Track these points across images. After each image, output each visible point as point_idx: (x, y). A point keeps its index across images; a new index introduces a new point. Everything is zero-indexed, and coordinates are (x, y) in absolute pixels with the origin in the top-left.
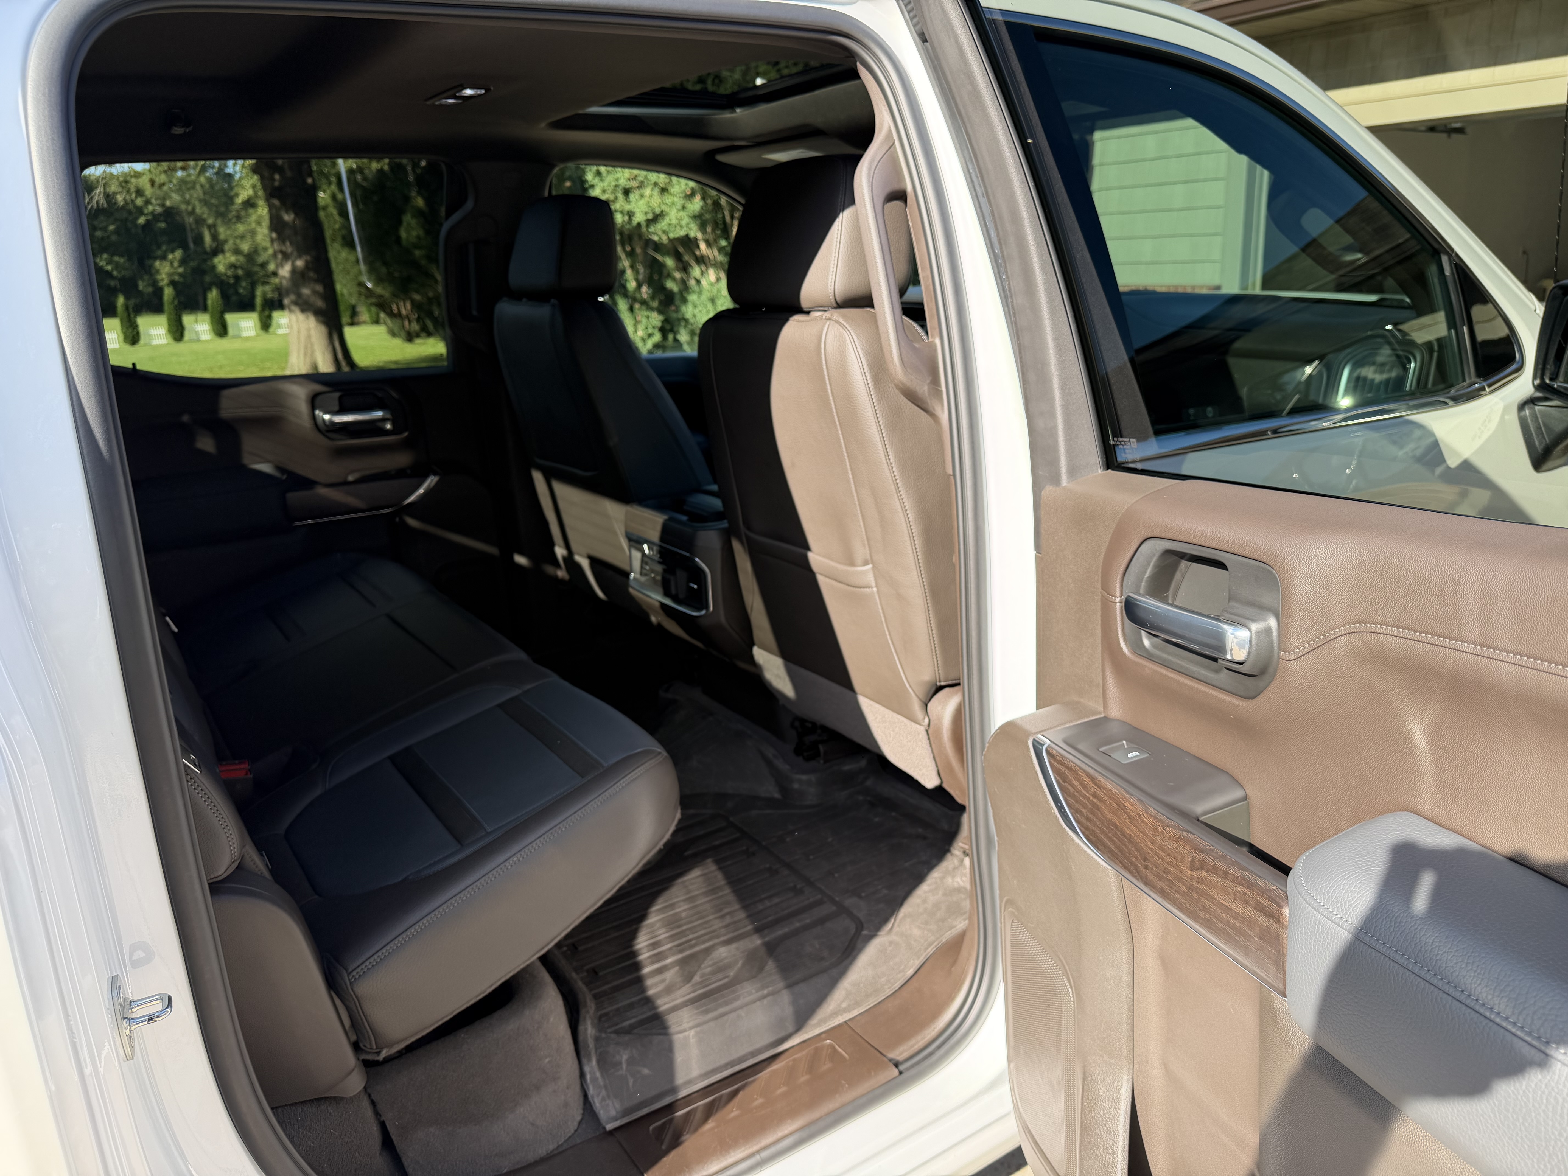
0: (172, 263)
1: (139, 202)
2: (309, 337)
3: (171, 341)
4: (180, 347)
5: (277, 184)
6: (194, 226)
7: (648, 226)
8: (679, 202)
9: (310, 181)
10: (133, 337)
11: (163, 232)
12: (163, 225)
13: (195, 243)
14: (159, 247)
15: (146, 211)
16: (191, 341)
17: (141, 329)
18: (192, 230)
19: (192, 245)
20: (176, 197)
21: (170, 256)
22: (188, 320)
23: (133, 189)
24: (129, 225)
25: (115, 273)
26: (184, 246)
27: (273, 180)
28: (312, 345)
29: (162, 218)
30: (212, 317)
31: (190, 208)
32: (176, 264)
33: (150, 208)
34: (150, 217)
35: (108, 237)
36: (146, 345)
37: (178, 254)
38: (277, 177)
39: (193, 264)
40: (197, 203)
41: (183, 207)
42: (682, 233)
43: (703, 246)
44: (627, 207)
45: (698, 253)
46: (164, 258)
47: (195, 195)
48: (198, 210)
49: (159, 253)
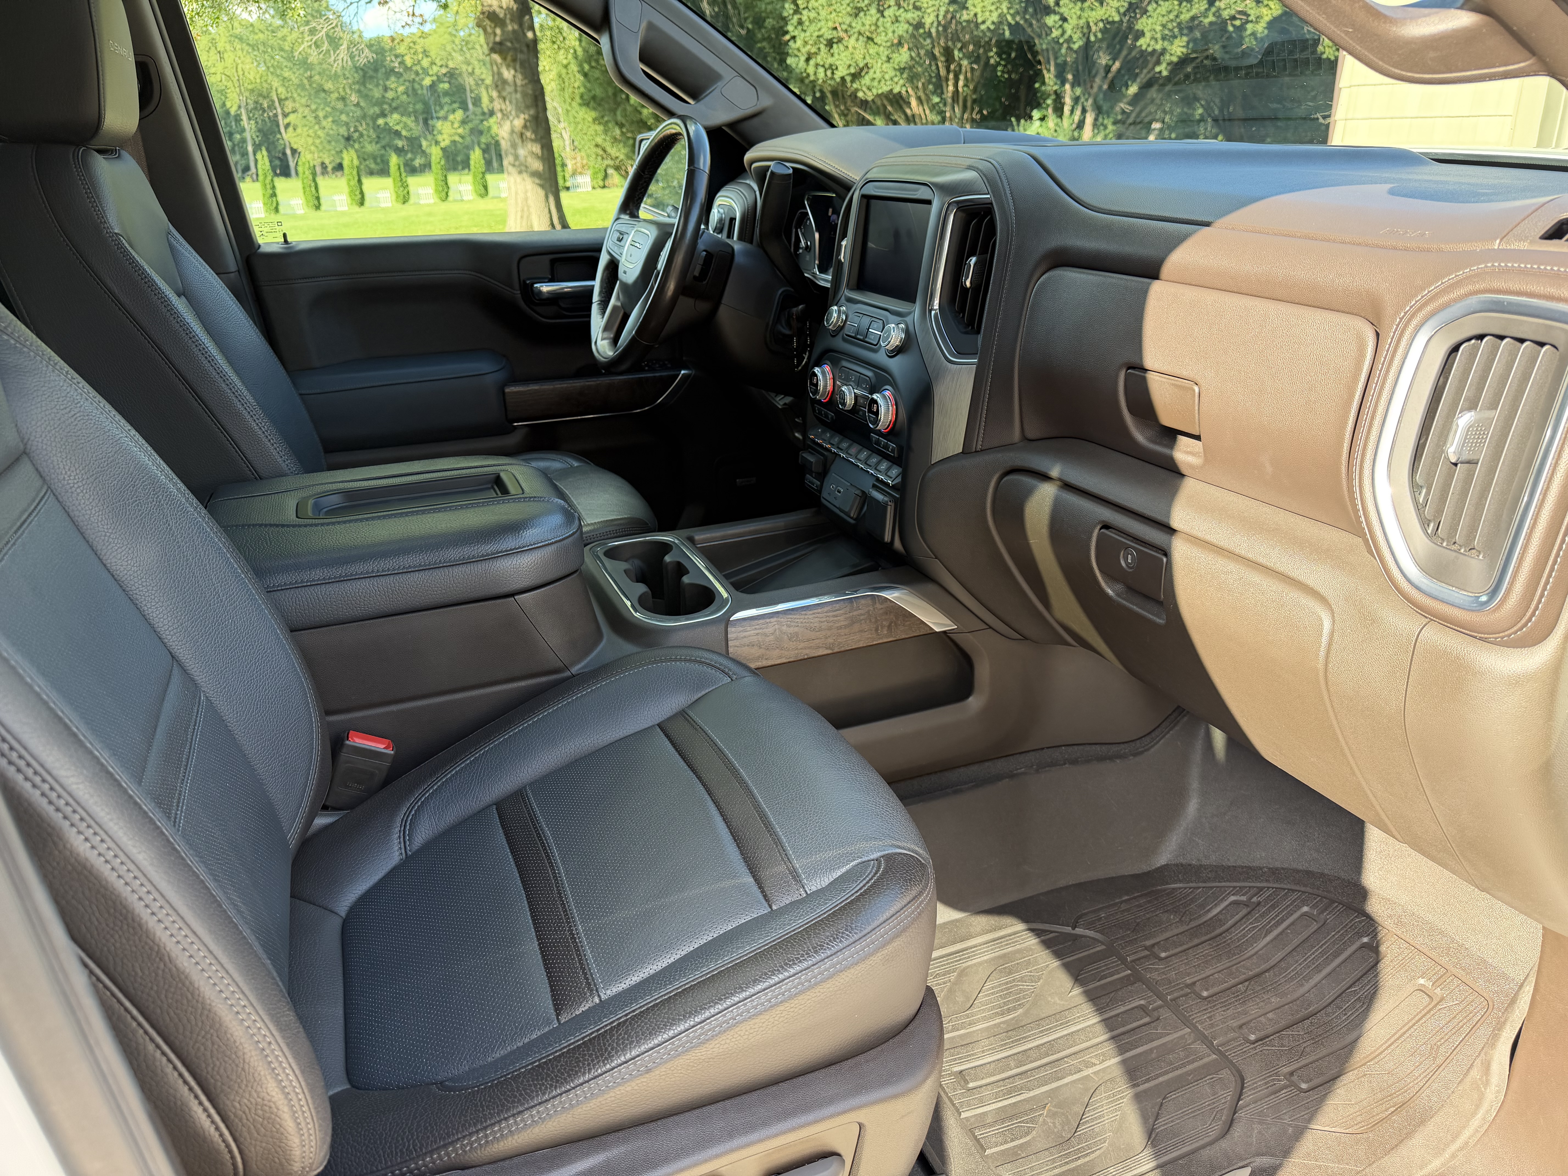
0: (453, 123)
1: (425, 63)
2: (526, 199)
3: (438, 200)
4: (444, 206)
5: (498, 39)
6: (474, 87)
7: (852, 81)
8: (884, 52)
9: (530, 35)
10: (404, 196)
11: (446, 93)
12: (446, 86)
13: (474, 104)
14: (442, 108)
15: (431, 73)
16: (455, 201)
17: (412, 189)
18: (471, 91)
19: (470, 106)
20: (459, 58)
21: (451, 117)
22: (453, 179)
23: (420, 50)
24: (417, 86)
25: (404, 133)
26: (464, 107)
27: (495, 35)
28: (529, 207)
29: (446, 79)
30: (475, 177)
31: (470, 70)
32: (456, 125)
33: (435, 69)
34: (435, 78)
35: (398, 98)
36: (415, 204)
37: (459, 114)
38: (498, 31)
39: (470, 125)
40: (476, 63)
41: (464, 67)
42: (885, 89)
43: (914, 102)
44: (830, 60)
45: (908, 111)
46: (445, 118)
47: (475, 55)
48: (477, 71)
49: (442, 113)
